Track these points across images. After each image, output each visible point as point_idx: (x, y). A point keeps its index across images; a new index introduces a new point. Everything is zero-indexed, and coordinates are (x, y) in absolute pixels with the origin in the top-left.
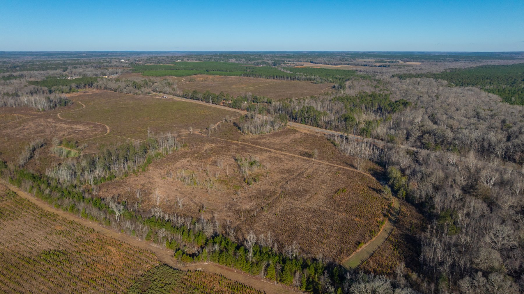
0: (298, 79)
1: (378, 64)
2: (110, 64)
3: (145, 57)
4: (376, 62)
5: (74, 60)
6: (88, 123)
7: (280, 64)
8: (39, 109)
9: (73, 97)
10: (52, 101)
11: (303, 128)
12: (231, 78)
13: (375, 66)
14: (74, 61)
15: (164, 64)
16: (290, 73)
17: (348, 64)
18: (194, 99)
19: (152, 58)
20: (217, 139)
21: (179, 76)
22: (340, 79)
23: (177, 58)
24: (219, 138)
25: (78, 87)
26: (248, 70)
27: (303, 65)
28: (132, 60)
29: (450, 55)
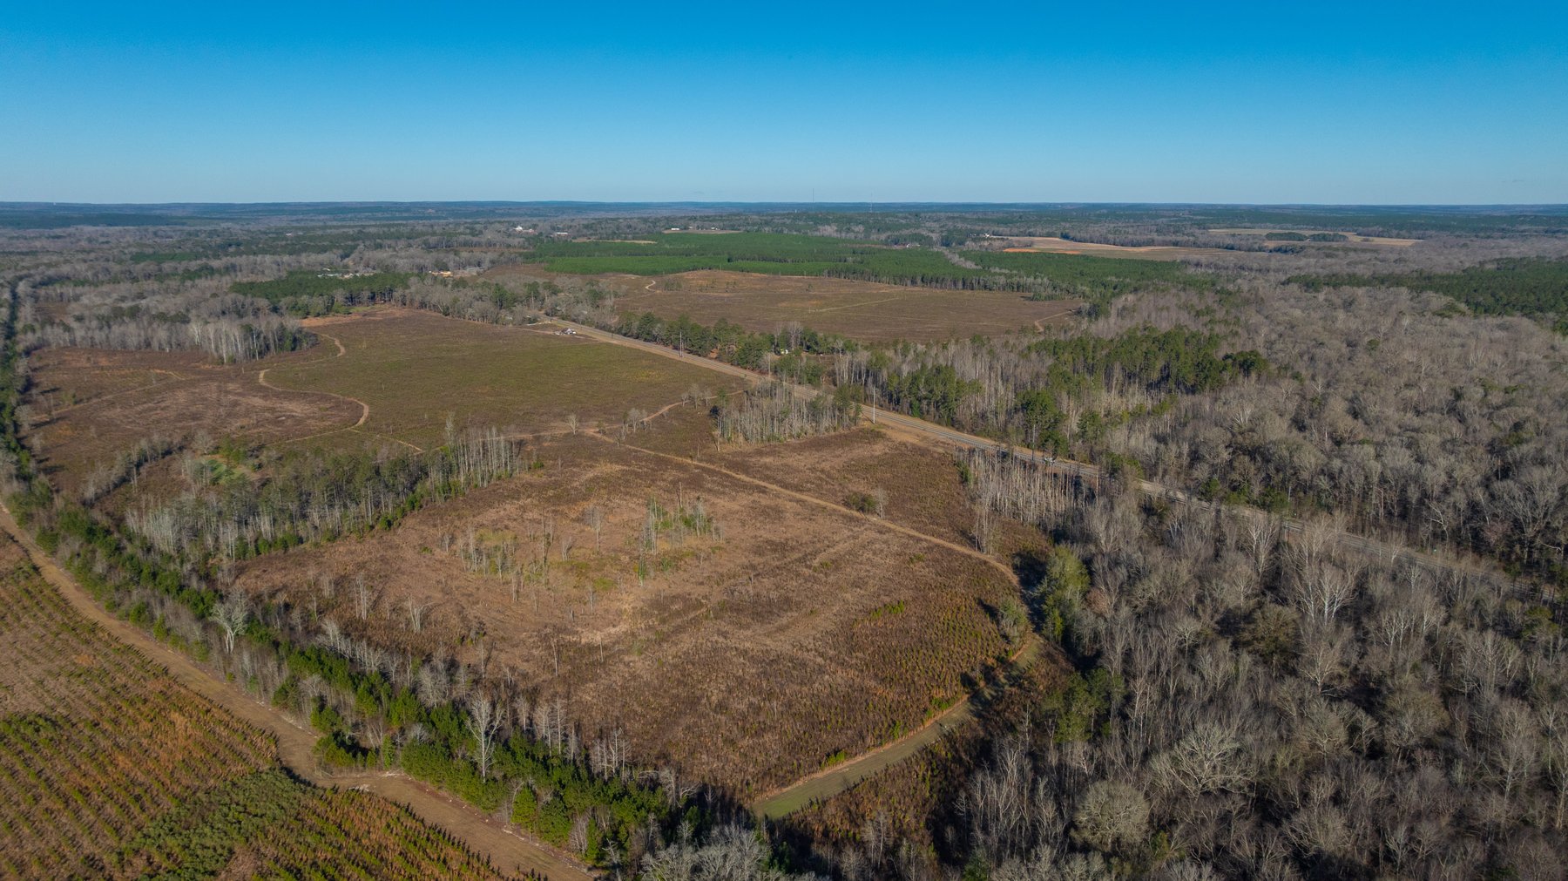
0: (985, 287)
1: (1271, 244)
2: (475, 239)
3: (581, 219)
4: (1270, 237)
5: (384, 226)
6: (323, 398)
7: (962, 243)
8: (222, 358)
9: (325, 328)
10: (258, 337)
11: (908, 429)
12: (790, 280)
13: (1260, 249)
14: (386, 229)
15: (626, 238)
16: (974, 267)
17: (1176, 244)
18: (645, 340)
19: (600, 221)
20: (636, 451)
21: (644, 273)
22: (1115, 288)
23: (670, 222)
24: (646, 448)
25: (352, 300)
26: (850, 259)
27: (1030, 245)
28: (544, 226)
29: (1536, 216)
